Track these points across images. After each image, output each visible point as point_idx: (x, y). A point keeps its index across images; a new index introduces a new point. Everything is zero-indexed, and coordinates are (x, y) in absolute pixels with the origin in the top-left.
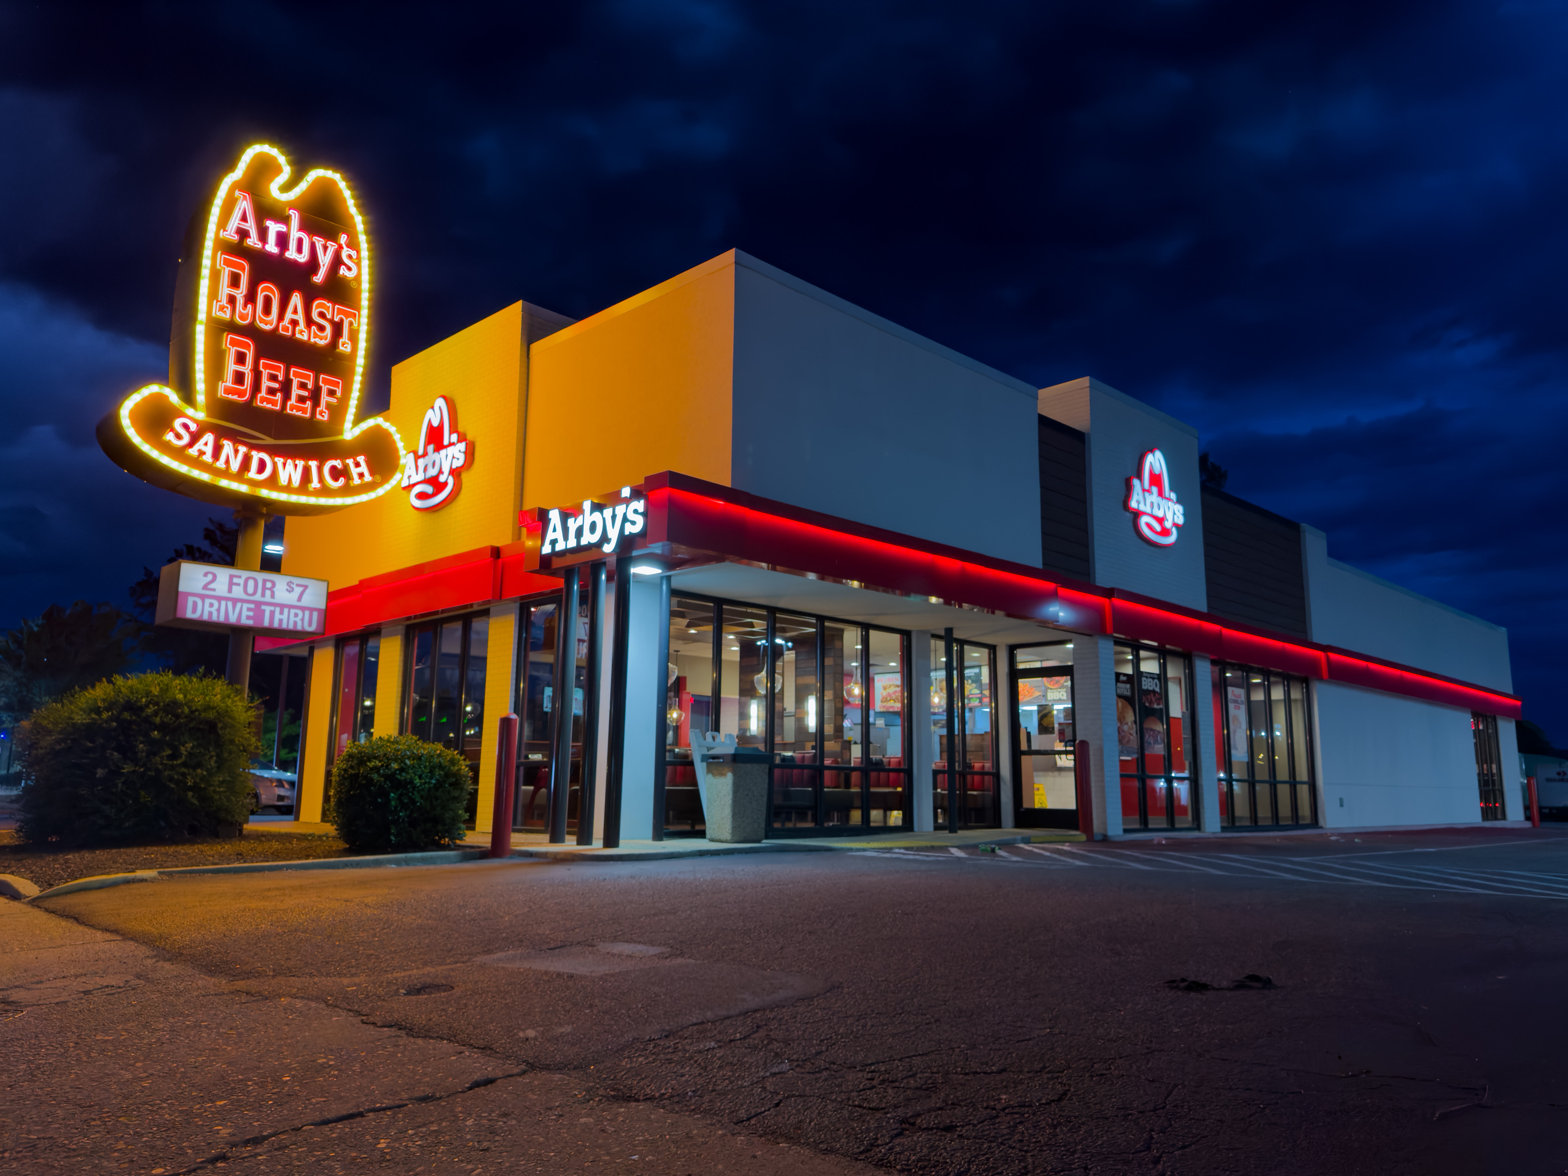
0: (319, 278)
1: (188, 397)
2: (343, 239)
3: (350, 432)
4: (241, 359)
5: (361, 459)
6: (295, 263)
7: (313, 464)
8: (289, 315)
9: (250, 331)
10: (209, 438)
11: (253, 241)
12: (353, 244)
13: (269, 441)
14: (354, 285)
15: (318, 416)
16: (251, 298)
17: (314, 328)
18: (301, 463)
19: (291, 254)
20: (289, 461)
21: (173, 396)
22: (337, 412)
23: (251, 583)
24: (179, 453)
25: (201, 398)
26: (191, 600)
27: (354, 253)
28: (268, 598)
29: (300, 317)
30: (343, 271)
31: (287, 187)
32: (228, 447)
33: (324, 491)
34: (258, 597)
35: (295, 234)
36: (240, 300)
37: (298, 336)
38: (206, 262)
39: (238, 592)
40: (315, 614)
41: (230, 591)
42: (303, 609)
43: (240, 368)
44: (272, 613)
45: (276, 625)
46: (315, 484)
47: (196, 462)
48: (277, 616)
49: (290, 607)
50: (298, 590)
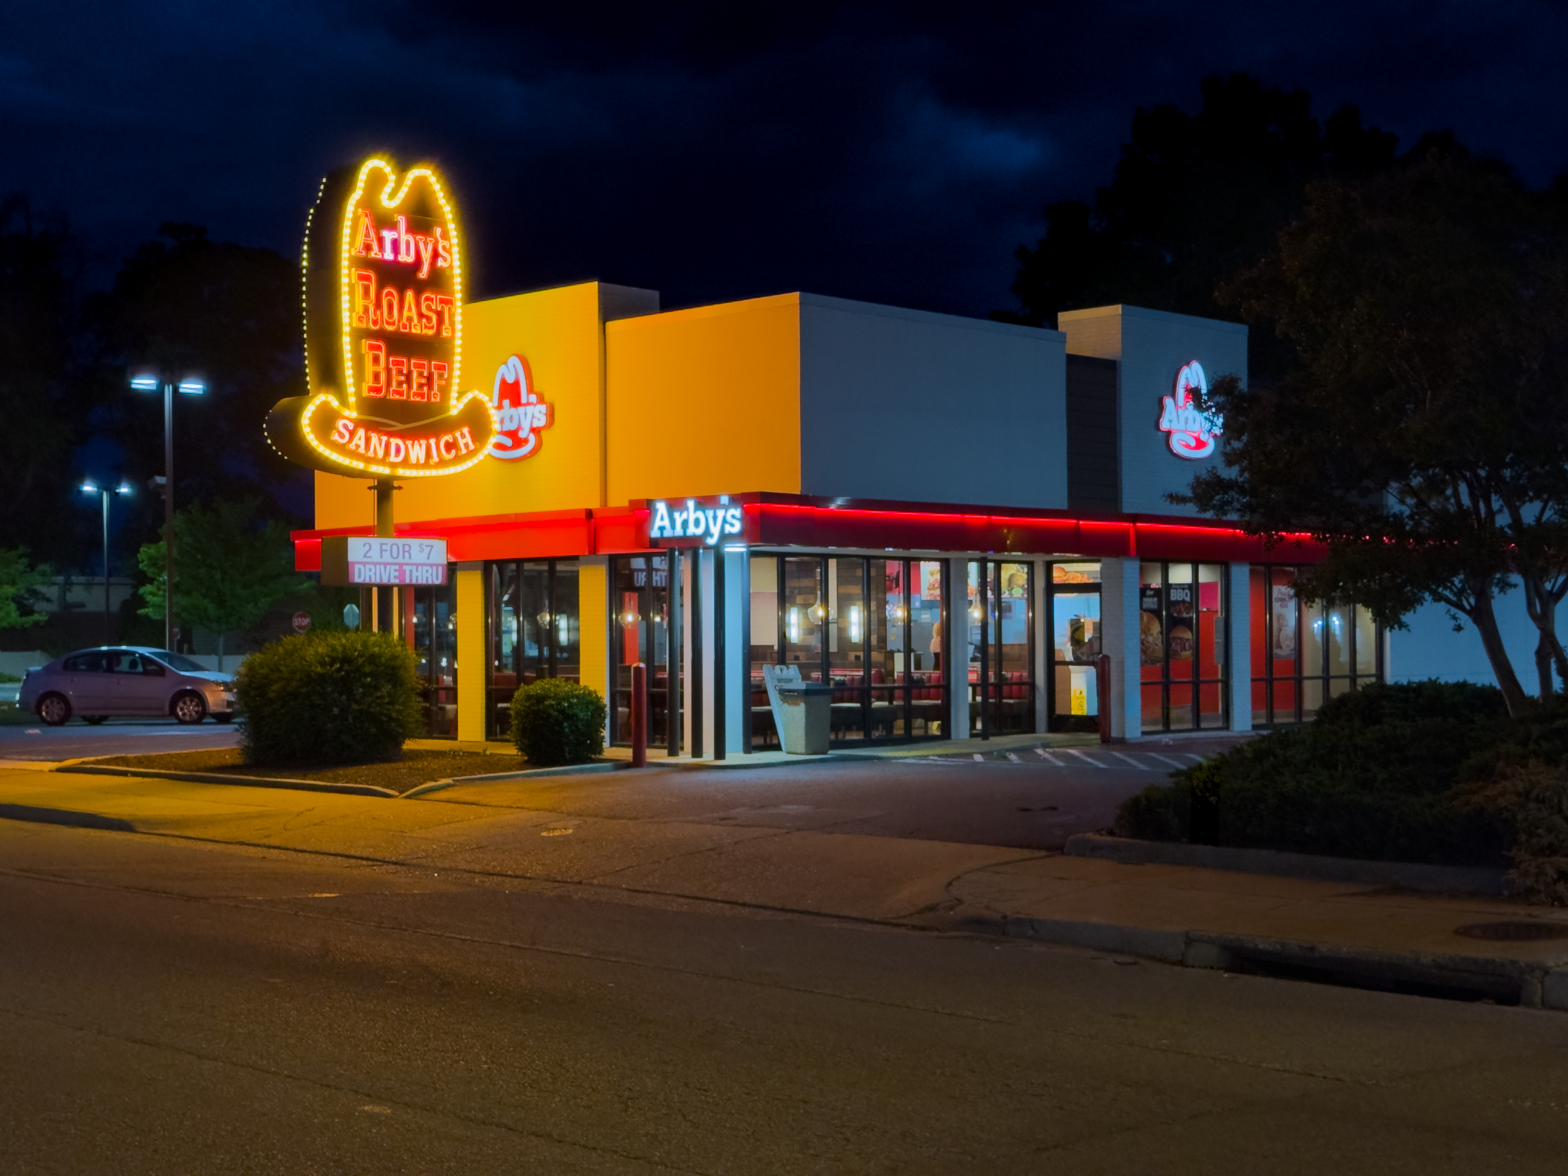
0: (423, 274)
1: (344, 402)
2: (438, 231)
3: (455, 407)
4: (376, 360)
5: (466, 430)
6: (406, 265)
7: (432, 441)
8: (406, 313)
9: (380, 335)
10: (361, 432)
11: (375, 254)
12: (445, 236)
13: (400, 427)
14: (448, 273)
15: (433, 399)
16: (378, 305)
17: (424, 320)
18: (423, 442)
19: (403, 258)
20: (416, 442)
21: (334, 402)
22: (445, 391)
23: (395, 548)
24: (341, 449)
25: (352, 400)
26: (357, 567)
27: (446, 243)
28: (407, 560)
29: (414, 314)
30: (440, 263)
31: (392, 195)
32: (374, 438)
33: (442, 463)
34: (400, 560)
35: (404, 237)
36: (371, 309)
37: (413, 331)
38: (344, 280)
39: (387, 557)
40: (440, 568)
41: (381, 557)
42: (431, 565)
43: (377, 369)
44: (411, 571)
45: (414, 582)
46: (435, 459)
47: (355, 455)
48: (415, 574)
49: (422, 565)
50: (427, 550)
